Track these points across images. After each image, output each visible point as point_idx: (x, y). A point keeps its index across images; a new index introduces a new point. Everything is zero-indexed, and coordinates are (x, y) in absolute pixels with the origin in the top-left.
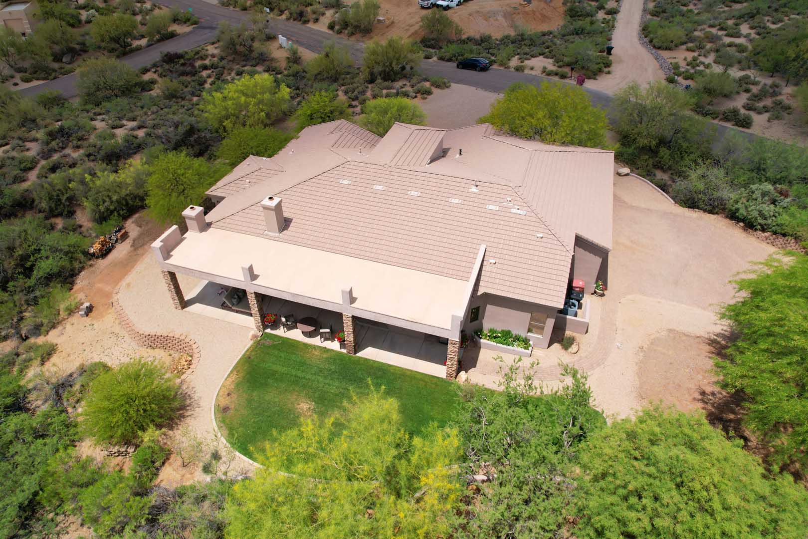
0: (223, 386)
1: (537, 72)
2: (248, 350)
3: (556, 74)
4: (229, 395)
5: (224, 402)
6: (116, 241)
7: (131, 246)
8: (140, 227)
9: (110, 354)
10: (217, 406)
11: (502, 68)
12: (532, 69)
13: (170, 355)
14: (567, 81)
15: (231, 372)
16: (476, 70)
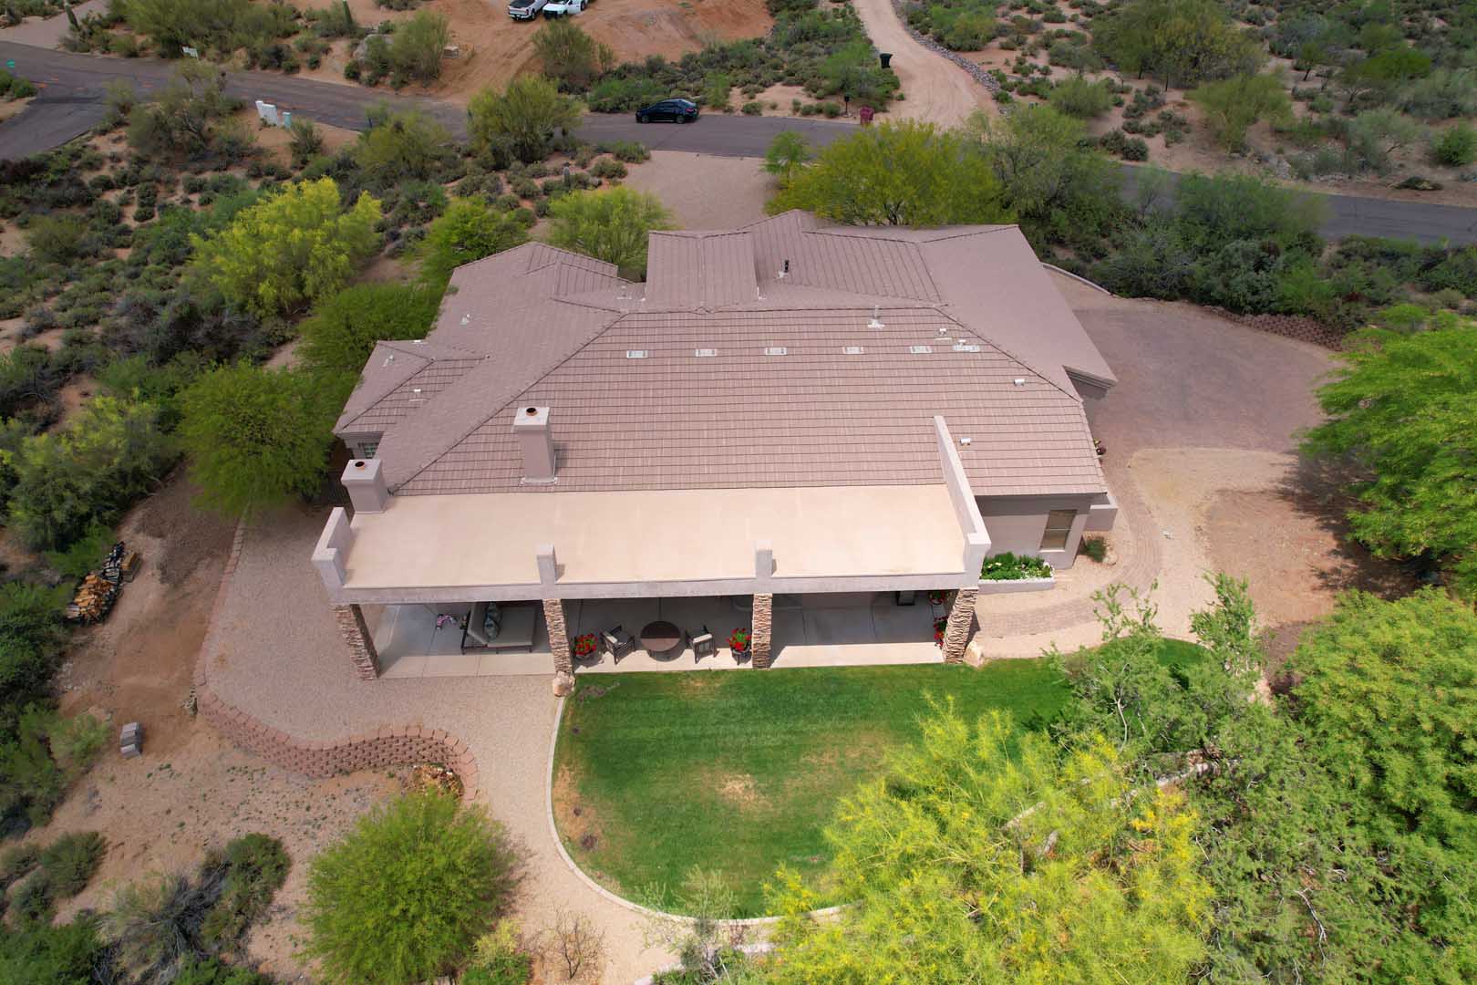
0: (555, 800)
1: (785, 112)
2: (563, 719)
3: (819, 111)
4: (577, 812)
5: (578, 828)
6: (121, 578)
7: (162, 581)
8: (161, 536)
9: (254, 814)
10: (568, 841)
11: (719, 113)
12: (774, 107)
13: (392, 776)
14: (841, 120)
15: (556, 768)
16: (675, 122)
